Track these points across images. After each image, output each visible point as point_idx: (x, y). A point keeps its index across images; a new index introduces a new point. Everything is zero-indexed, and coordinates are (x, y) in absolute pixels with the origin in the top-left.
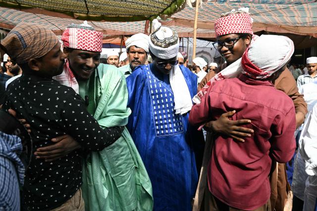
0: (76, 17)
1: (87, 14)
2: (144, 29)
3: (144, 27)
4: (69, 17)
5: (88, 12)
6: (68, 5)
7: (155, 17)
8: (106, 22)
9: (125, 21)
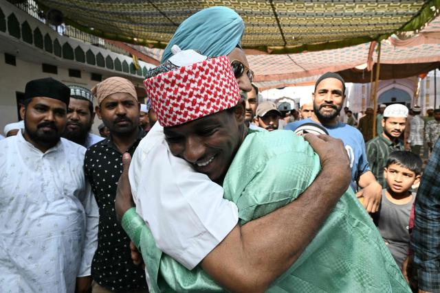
0: (270, 51)
1: (284, 46)
2: (367, 55)
3: (367, 51)
4: (261, 52)
5: (286, 43)
6: (260, 41)
7: (388, 35)
8: (309, 53)
9: (337, 48)
